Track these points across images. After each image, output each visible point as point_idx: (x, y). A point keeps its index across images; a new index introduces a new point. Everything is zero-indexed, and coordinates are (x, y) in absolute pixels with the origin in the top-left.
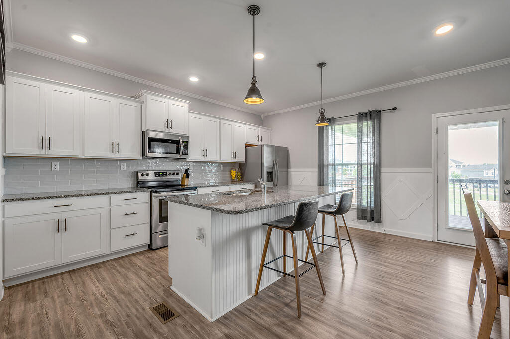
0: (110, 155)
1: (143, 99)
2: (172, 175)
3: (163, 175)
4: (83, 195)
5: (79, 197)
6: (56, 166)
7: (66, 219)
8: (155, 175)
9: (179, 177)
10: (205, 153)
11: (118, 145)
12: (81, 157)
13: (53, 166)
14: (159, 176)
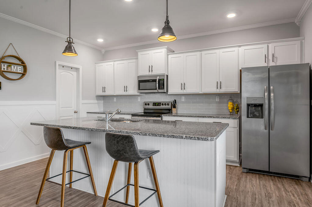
2: (164, 105)
3: (158, 105)
8: (153, 105)
9: (169, 107)
10: (183, 86)
13: (114, 99)
14: (155, 105)
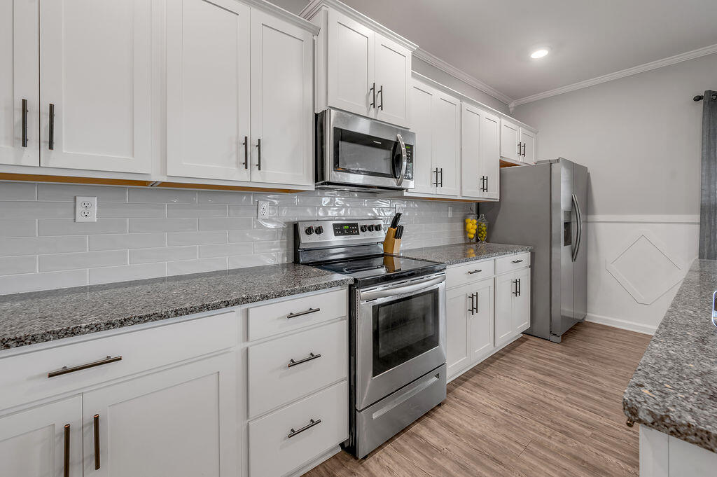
0: (240, 177)
1: (318, 20)
2: (367, 231)
3: (349, 232)
4: (162, 317)
5: (150, 324)
6: (89, 208)
7: (96, 419)
8: (335, 231)
9: (381, 235)
10: (438, 177)
11: (259, 146)
12: (156, 177)
13: (79, 209)
14: (343, 233)
